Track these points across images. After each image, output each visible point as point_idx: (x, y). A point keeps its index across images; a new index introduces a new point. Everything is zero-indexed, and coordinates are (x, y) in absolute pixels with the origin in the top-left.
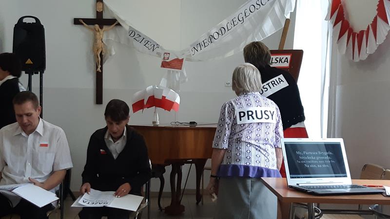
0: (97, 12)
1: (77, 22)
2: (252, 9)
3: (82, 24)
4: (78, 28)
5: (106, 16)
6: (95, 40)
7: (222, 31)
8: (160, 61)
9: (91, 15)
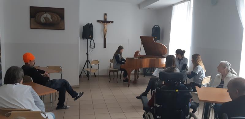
0: (105, 19)
1: (98, 21)
3: (100, 22)
4: (99, 23)
5: (107, 20)
6: (104, 28)
9: (103, 19)
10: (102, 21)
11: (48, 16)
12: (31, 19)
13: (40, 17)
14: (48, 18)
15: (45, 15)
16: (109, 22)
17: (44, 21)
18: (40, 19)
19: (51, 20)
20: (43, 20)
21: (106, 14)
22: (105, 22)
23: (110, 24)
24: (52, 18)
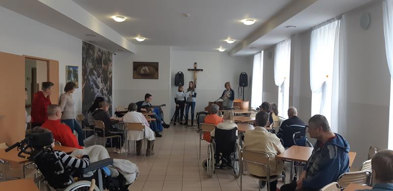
0: (195, 67)
1: (189, 70)
4: (189, 72)
5: (197, 68)
6: (194, 75)
9: (193, 68)
10: (192, 70)
11: (147, 68)
12: (134, 71)
14: (146, 70)
15: (144, 68)
16: (199, 70)
18: (140, 71)
19: (148, 71)
20: (142, 72)
21: (196, 63)
22: (195, 70)
23: (200, 72)
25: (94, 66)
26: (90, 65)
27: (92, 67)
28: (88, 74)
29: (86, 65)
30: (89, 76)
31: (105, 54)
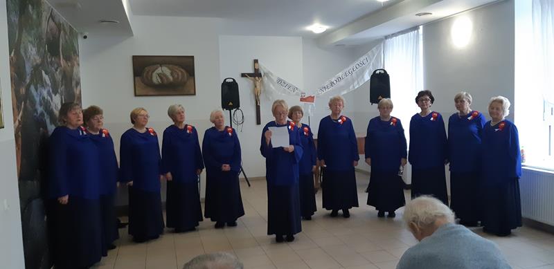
0: (255, 69)
1: (243, 75)
2: (358, 66)
3: (246, 76)
4: (244, 79)
5: (260, 71)
6: (256, 87)
7: (339, 79)
8: (300, 97)
9: (252, 71)
10: (250, 75)
11: (166, 71)
12: (136, 78)
13: (152, 75)
14: (165, 76)
15: (159, 70)
17: (159, 80)
18: (151, 78)
19: (171, 78)
20: (156, 79)
21: (256, 61)
22: (256, 75)
24: (172, 74)
25: (43, 58)
26: (32, 54)
27: (39, 61)
28: (28, 81)
29: (22, 51)
30: (32, 88)
31: (64, 31)
